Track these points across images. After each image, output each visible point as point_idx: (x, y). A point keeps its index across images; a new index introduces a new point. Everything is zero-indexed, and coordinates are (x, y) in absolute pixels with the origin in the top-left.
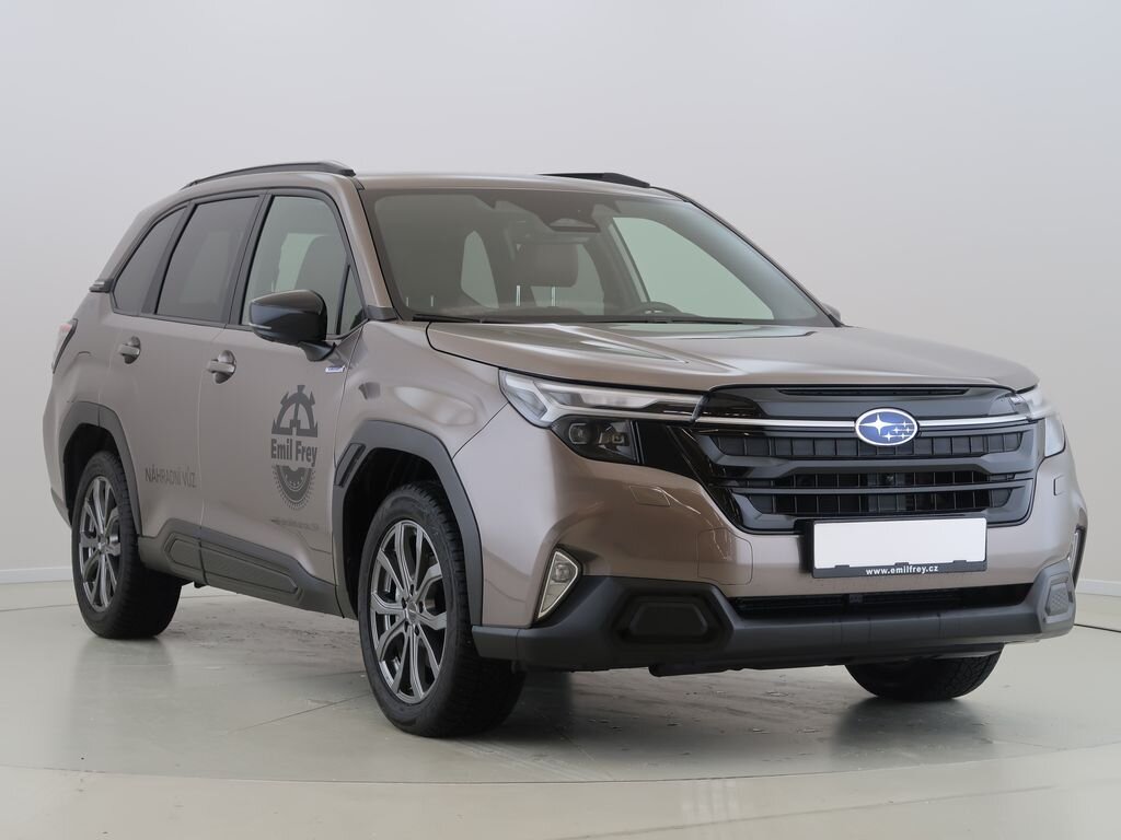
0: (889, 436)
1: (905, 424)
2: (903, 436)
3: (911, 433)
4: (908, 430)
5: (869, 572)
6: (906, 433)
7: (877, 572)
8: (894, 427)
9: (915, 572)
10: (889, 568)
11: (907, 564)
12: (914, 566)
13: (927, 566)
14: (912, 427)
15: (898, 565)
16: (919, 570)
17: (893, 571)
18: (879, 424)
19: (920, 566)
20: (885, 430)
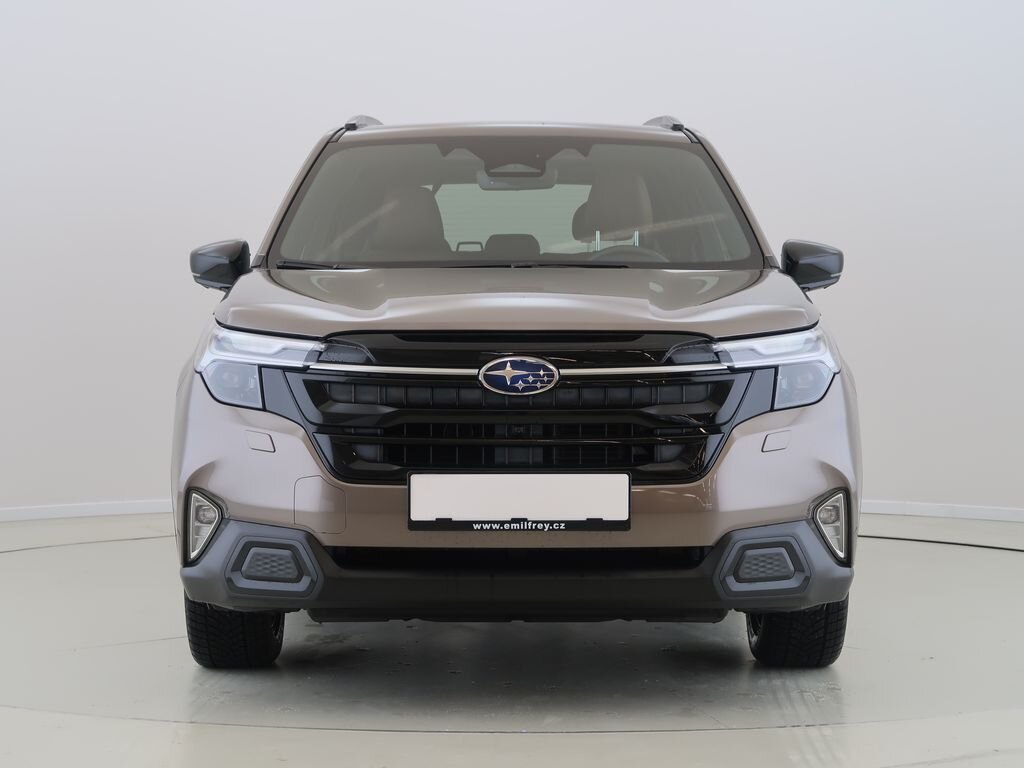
0: (520, 385)
1: (542, 373)
2: (539, 385)
3: (549, 382)
4: (546, 379)
5: (476, 527)
6: (542, 382)
7: (486, 526)
8: (528, 376)
9: (536, 528)
10: (502, 523)
11: (525, 520)
12: (533, 522)
13: (552, 523)
14: (553, 376)
15: (515, 521)
16: (540, 526)
17: (506, 526)
18: (508, 372)
19: (543, 522)
20: (515, 379)
